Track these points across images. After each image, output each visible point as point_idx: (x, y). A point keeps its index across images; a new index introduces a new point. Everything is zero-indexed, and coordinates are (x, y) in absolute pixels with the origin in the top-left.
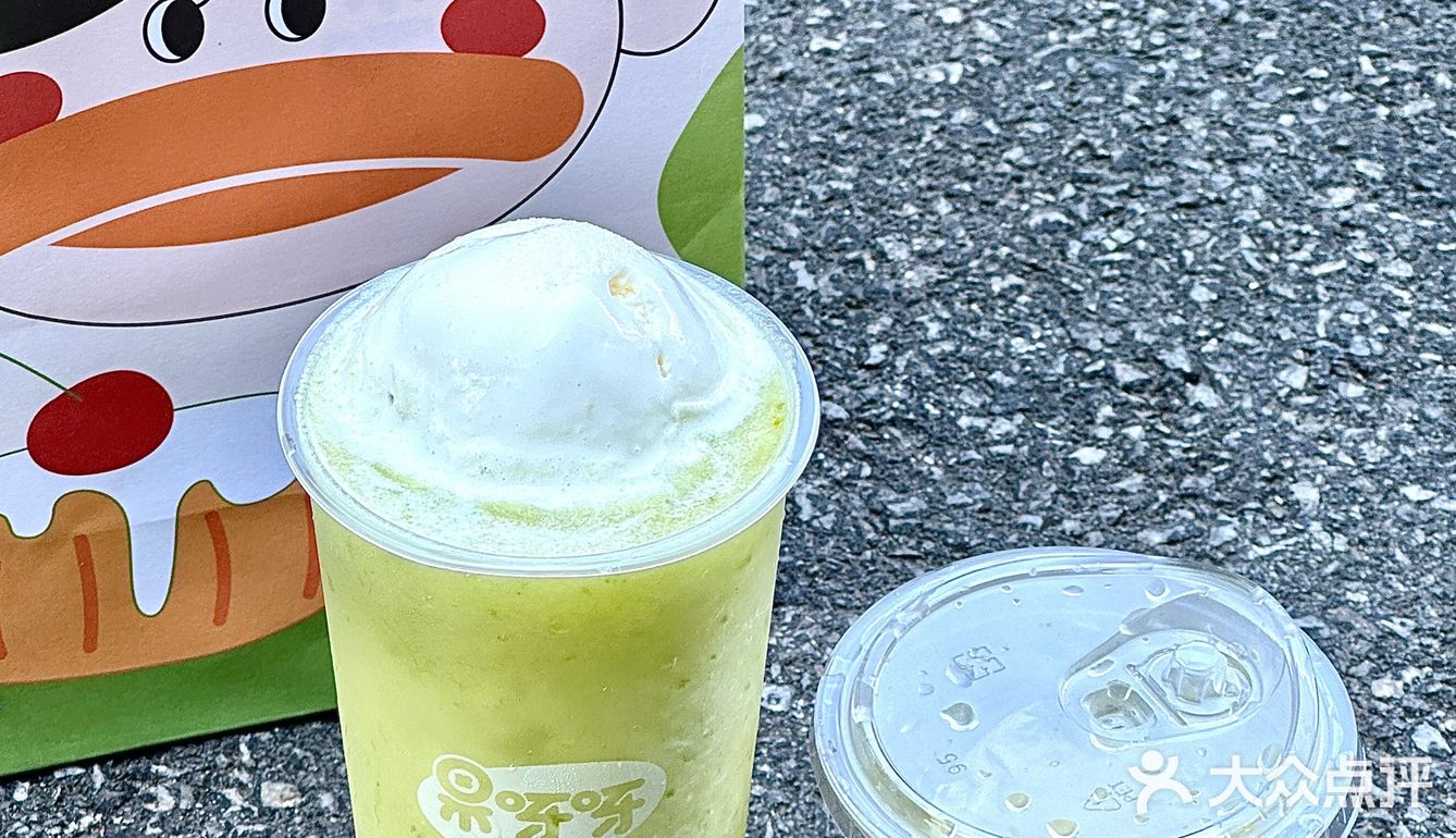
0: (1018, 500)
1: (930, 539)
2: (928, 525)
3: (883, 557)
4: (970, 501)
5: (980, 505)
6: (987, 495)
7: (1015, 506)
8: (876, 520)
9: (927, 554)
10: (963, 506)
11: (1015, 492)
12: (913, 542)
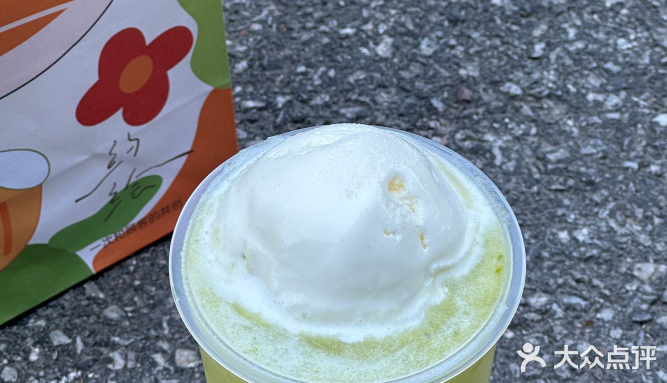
0: (623, 151)
1: (571, 177)
2: (570, 168)
3: (544, 190)
4: (594, 151)
5: (600, 155)
6: (605, 148)
7: (622, 155)
8: (540, 164)
9: (570, 187)
10: (591, 155)
11: (621, 144)
12: (561, 180)
